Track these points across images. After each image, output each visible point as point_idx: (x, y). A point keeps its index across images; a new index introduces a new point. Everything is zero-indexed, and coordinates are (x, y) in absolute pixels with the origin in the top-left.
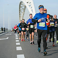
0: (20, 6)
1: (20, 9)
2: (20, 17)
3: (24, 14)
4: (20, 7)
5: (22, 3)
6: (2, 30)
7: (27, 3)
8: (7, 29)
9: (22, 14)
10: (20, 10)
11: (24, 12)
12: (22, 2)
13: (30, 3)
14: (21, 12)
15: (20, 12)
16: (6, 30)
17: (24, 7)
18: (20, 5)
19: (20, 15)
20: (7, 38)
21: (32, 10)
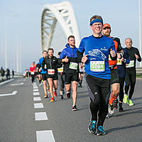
0: (43, 18)
1: (42, 25)
2: (43, 43)
3: (51, 38)
4: (42, 22)
5: (48, 12)
6: (3, 75)
7: (60, 11)
8: (13, 72)
9: (49, 38)
10: (42, 29)
11: (53, 32)
12: (48, 10)
13: (67, 12)
14: (45, 34)
15: (42, 34)
16: (11, 74)
17: (51, 22)
18: (43, 16)
19: (42, 38)
20: (14, 93)
21: (71, 28)
